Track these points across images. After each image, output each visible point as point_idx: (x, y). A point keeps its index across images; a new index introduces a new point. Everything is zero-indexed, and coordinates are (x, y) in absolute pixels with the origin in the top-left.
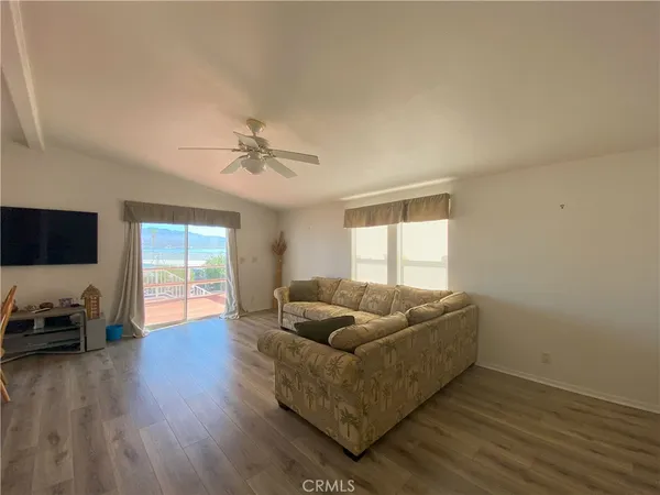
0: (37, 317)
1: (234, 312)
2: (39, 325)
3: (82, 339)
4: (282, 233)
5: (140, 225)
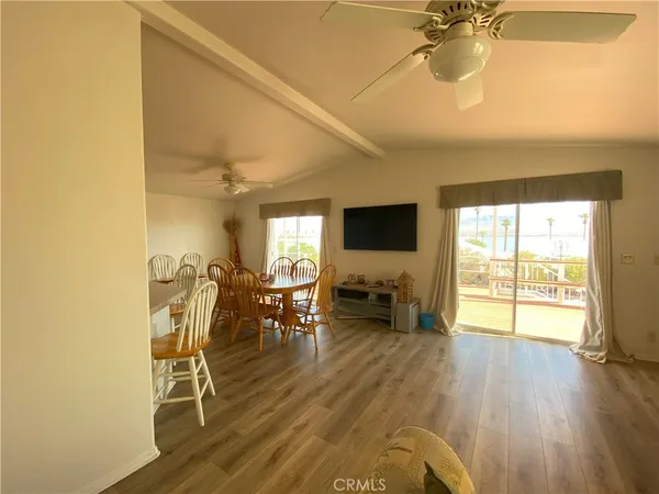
0: (372, 291)
2: (372, 298)
3: (393, 318)
5: (456, 210)
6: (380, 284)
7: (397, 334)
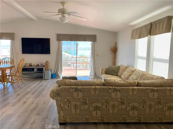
0: (35, 68)
1: (92, 76)
2: (35, 70)
3: (44, 76)
4: (116, 43)
5: (62, 41)
6: (38, 65)
7: (45, 80)
